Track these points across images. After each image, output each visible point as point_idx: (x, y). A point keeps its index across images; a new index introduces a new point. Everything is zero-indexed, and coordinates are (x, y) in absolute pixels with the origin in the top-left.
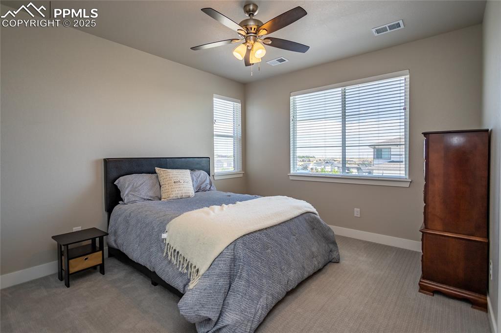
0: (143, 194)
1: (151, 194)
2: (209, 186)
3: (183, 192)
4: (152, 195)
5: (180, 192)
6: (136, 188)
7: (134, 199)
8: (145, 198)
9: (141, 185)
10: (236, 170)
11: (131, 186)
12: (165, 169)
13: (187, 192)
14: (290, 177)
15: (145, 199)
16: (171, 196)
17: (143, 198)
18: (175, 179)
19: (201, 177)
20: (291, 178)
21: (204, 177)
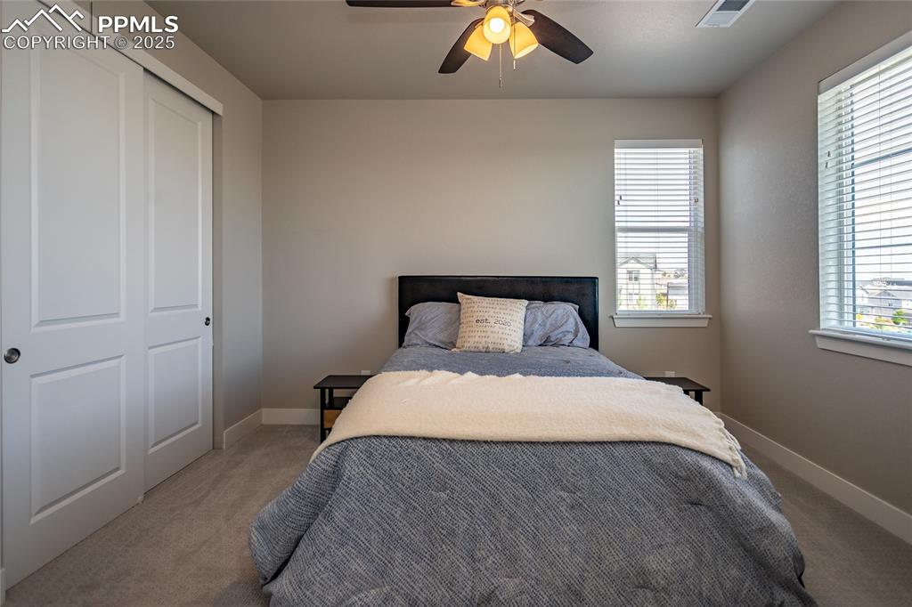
0: (430, 335)
1: (442, 337)
2: (570, 337)
3: (489, 340)
4: (444, 339)
5: (484, 340)
6: (424, 324)
7: (415, 342)
8: (431, 342)
9: (430, 320)
10: (694, 311)
11: (418, 320)
12: (471, 296)
13: (499, 341)
14: (817, 339)
15: (430, 345)
16: (467, 345)
17: (427, 342)
18: (480, 315)
19: (554, 315)
20: (821, 344)
21: (563, 317)
